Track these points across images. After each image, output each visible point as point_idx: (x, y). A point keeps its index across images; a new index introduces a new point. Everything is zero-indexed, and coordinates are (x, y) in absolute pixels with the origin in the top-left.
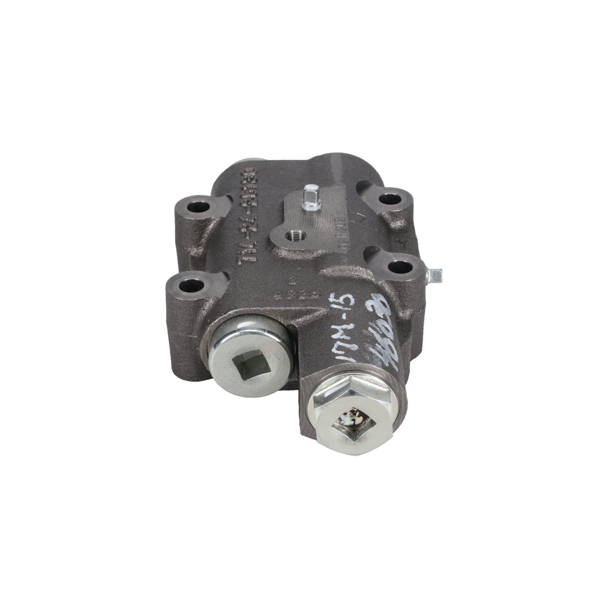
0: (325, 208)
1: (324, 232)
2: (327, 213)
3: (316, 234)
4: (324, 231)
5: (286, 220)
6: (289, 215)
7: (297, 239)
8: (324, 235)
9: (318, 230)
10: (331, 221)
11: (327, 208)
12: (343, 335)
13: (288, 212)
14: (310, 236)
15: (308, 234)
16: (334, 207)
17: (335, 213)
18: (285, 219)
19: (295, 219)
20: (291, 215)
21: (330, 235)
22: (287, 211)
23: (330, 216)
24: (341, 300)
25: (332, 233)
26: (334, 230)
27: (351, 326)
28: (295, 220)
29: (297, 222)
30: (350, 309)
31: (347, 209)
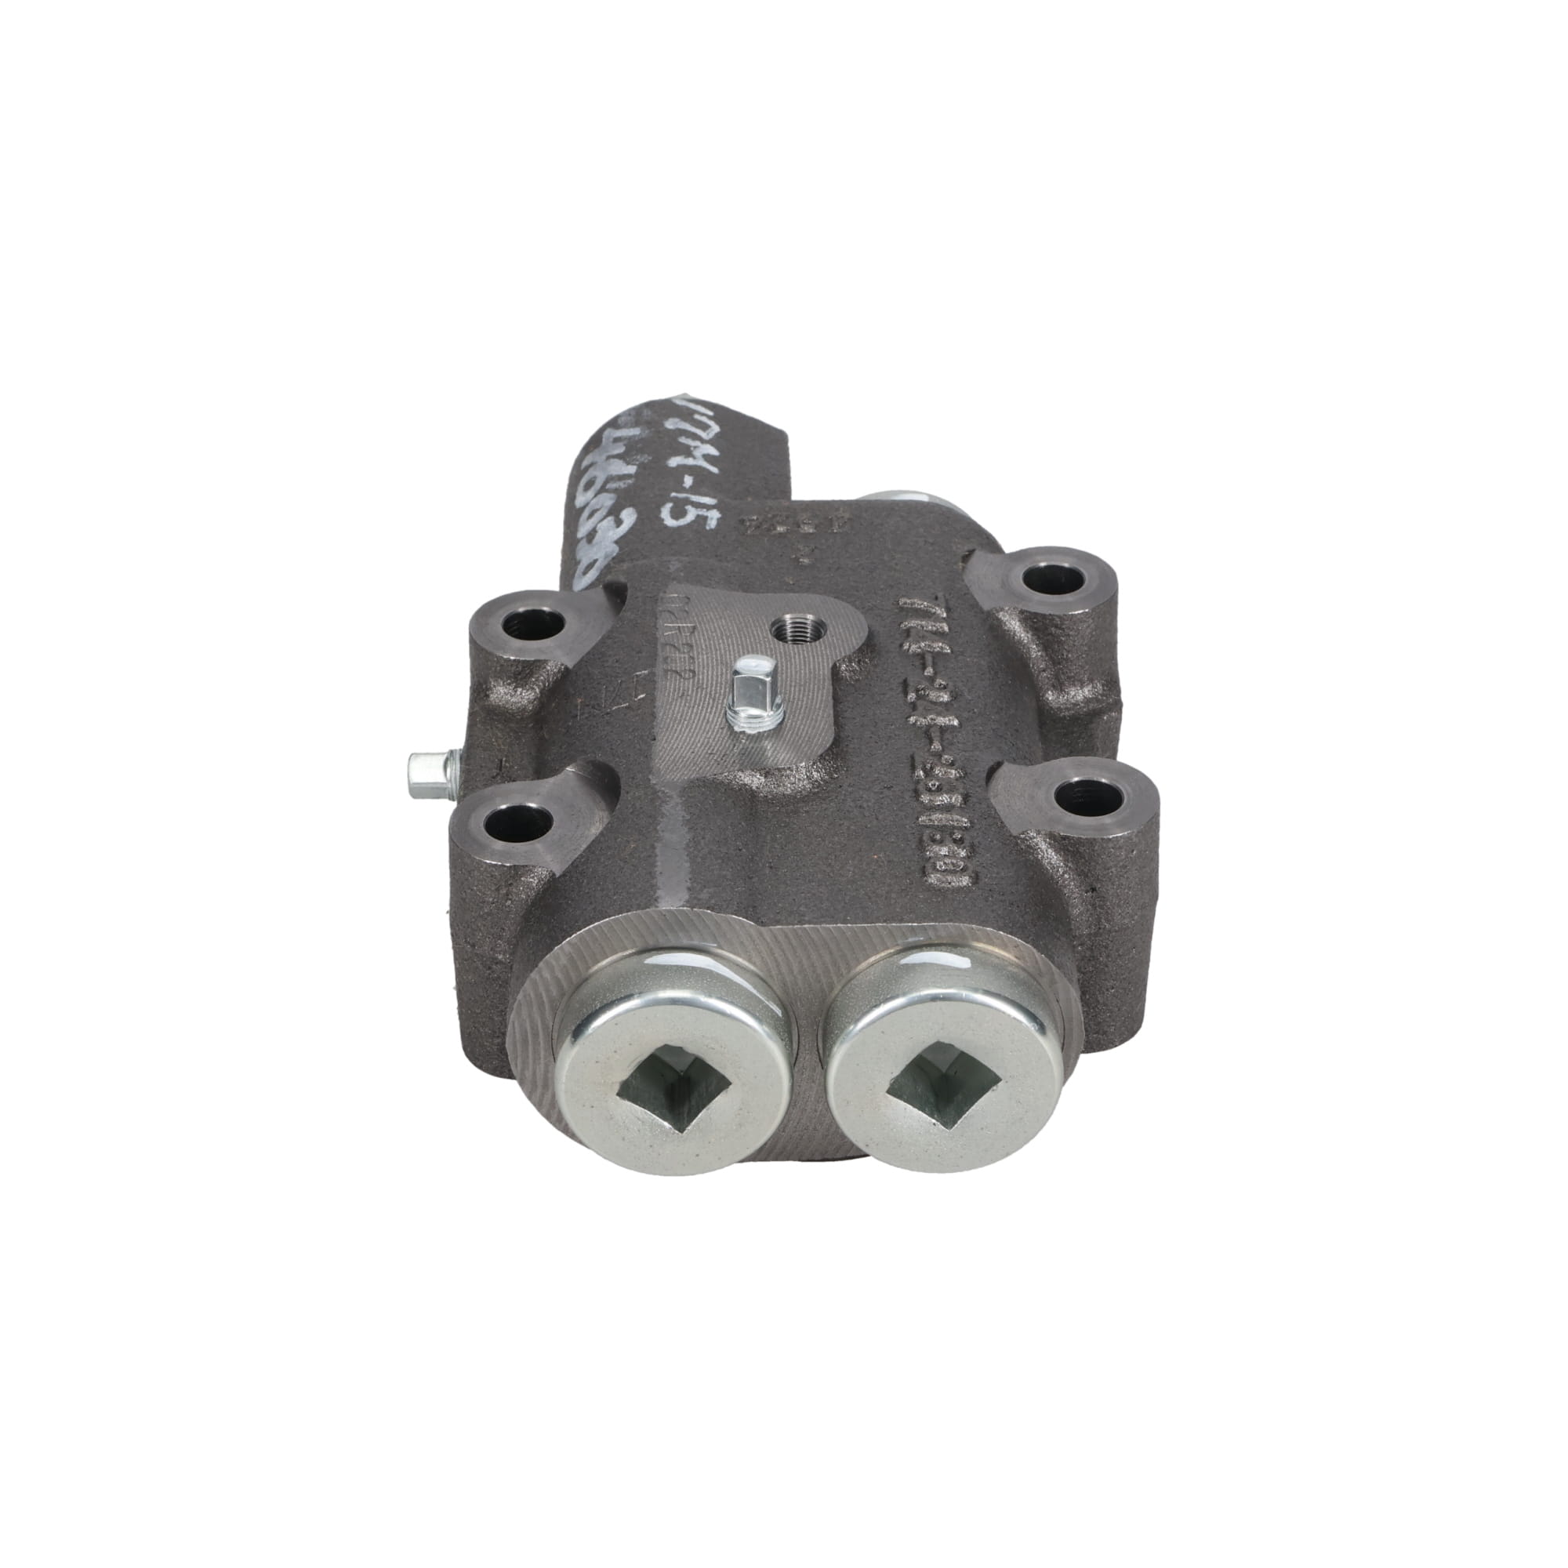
0: (717, 708)
1: (724, 638)
2: (713, 693)
3: (744, 635)
4: (724, 643)
5: (826, 673)
6: (819, 689)
7: (799, 637)
8: (725, 630)
9: (738, 645)
10: (704, 668)
11: (712, 708)
12: (695, 447)
13: (822, 696)
14: (761, 627)
15: (767, 634)
16: (692, 712)
17: (690, 692)
18: (830, 677)
19: (803, 675)
20: (814, 688)
21: (707, 631)
22: (824, 698)
23: (705, 686)
24: (692, 514)
25: (703, 635)
26: (697, 644)
27: (674, 462)
28: (801, 673)
29: (796, 668)
30: (673, 494)
31: (655, 707)
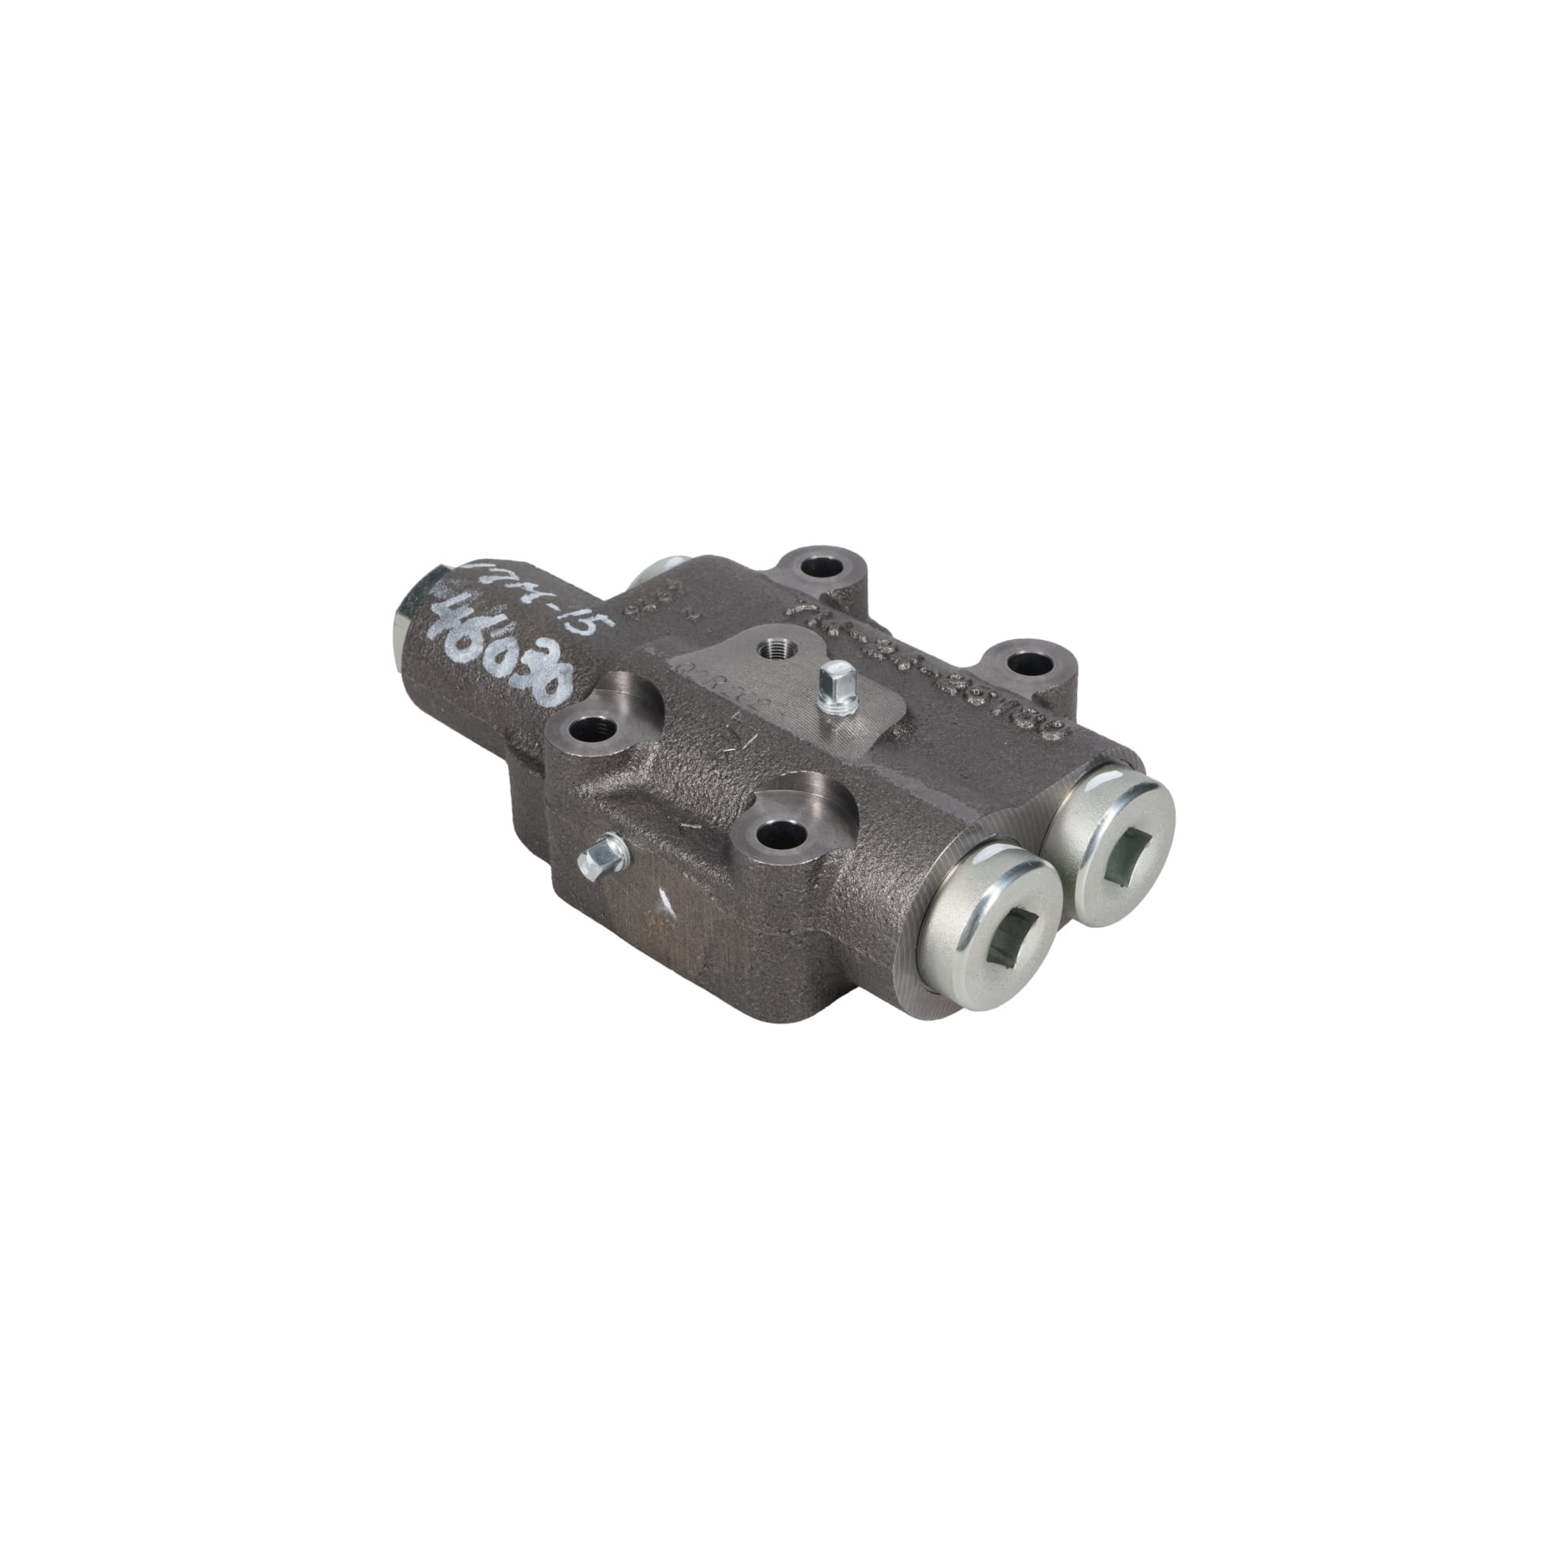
7: (778, 655)
14: (751, 648)
15: (756, 653)
30: (559, 618)
